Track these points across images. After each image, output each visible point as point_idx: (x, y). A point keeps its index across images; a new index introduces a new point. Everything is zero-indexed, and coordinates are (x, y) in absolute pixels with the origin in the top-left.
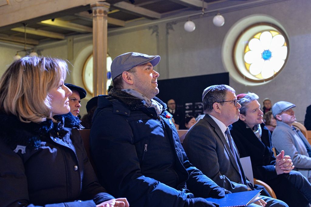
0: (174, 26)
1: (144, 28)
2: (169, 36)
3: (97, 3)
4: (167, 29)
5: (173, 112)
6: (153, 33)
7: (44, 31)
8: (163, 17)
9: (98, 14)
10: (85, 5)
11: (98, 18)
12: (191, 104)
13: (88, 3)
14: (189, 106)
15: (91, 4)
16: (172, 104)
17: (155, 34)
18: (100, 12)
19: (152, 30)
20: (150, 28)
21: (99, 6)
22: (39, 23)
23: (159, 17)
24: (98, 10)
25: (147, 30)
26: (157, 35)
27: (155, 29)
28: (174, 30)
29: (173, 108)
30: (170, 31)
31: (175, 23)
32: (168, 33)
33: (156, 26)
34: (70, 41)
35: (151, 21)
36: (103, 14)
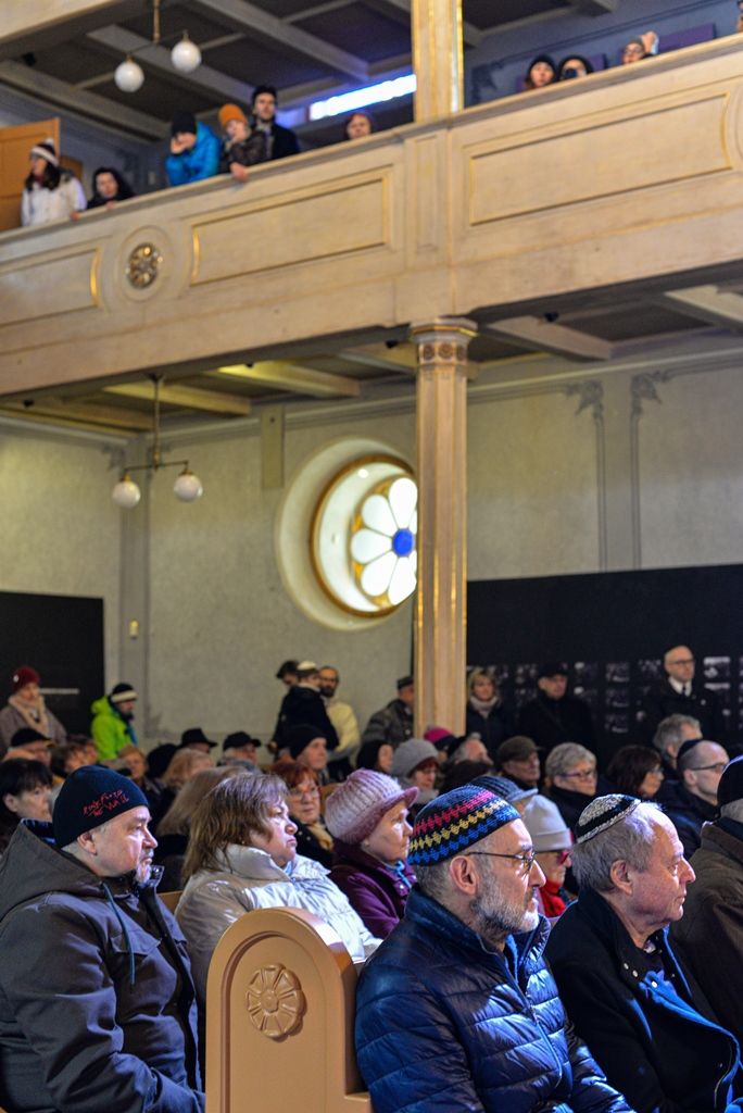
0: (659, 387)
1: (548, 389)
2: (643, 422)
3: (438, 321)
4: (636, 396)
5: (684, 689)
6: (583, 406)
7: (192, 390)
8: (618, 355)
9: (438, 359)
10: (388, 324)
11: (438, 370)
12: (726, 660)
13: (401, 320)
14: (716, 667)
15: (414, 325)
16: (682, 662)
17: (589, 410)
18: (445, 351)
19: (577, 398)
20: (571, 389)
21: (443, 332)
22: (211, 373)
23: (607, 355)
24: (437, 346)
25: (560, 396)
26: (596, 416)
27: (591, 394)
28: (660, 402)
29: (685, 677)
30: (646, 404)
31: (664, 376)
32: (637, 410)
33: (595, 385)
34: (272, 420)
35: (575, 365)
36: (453, 360)
